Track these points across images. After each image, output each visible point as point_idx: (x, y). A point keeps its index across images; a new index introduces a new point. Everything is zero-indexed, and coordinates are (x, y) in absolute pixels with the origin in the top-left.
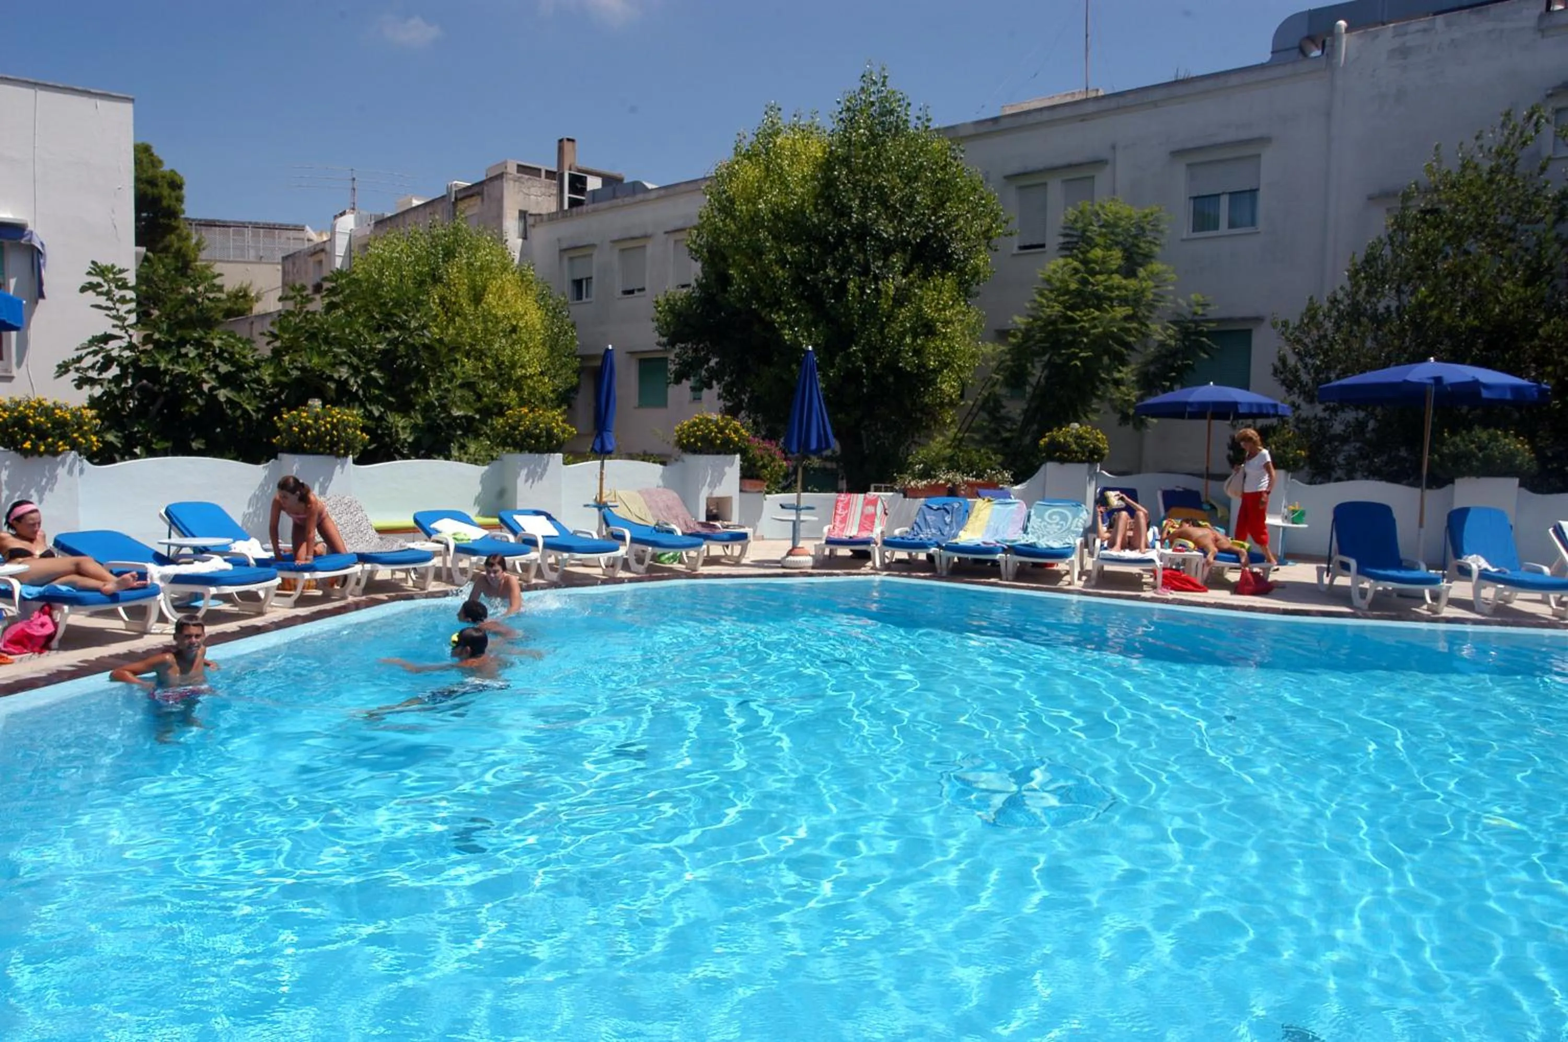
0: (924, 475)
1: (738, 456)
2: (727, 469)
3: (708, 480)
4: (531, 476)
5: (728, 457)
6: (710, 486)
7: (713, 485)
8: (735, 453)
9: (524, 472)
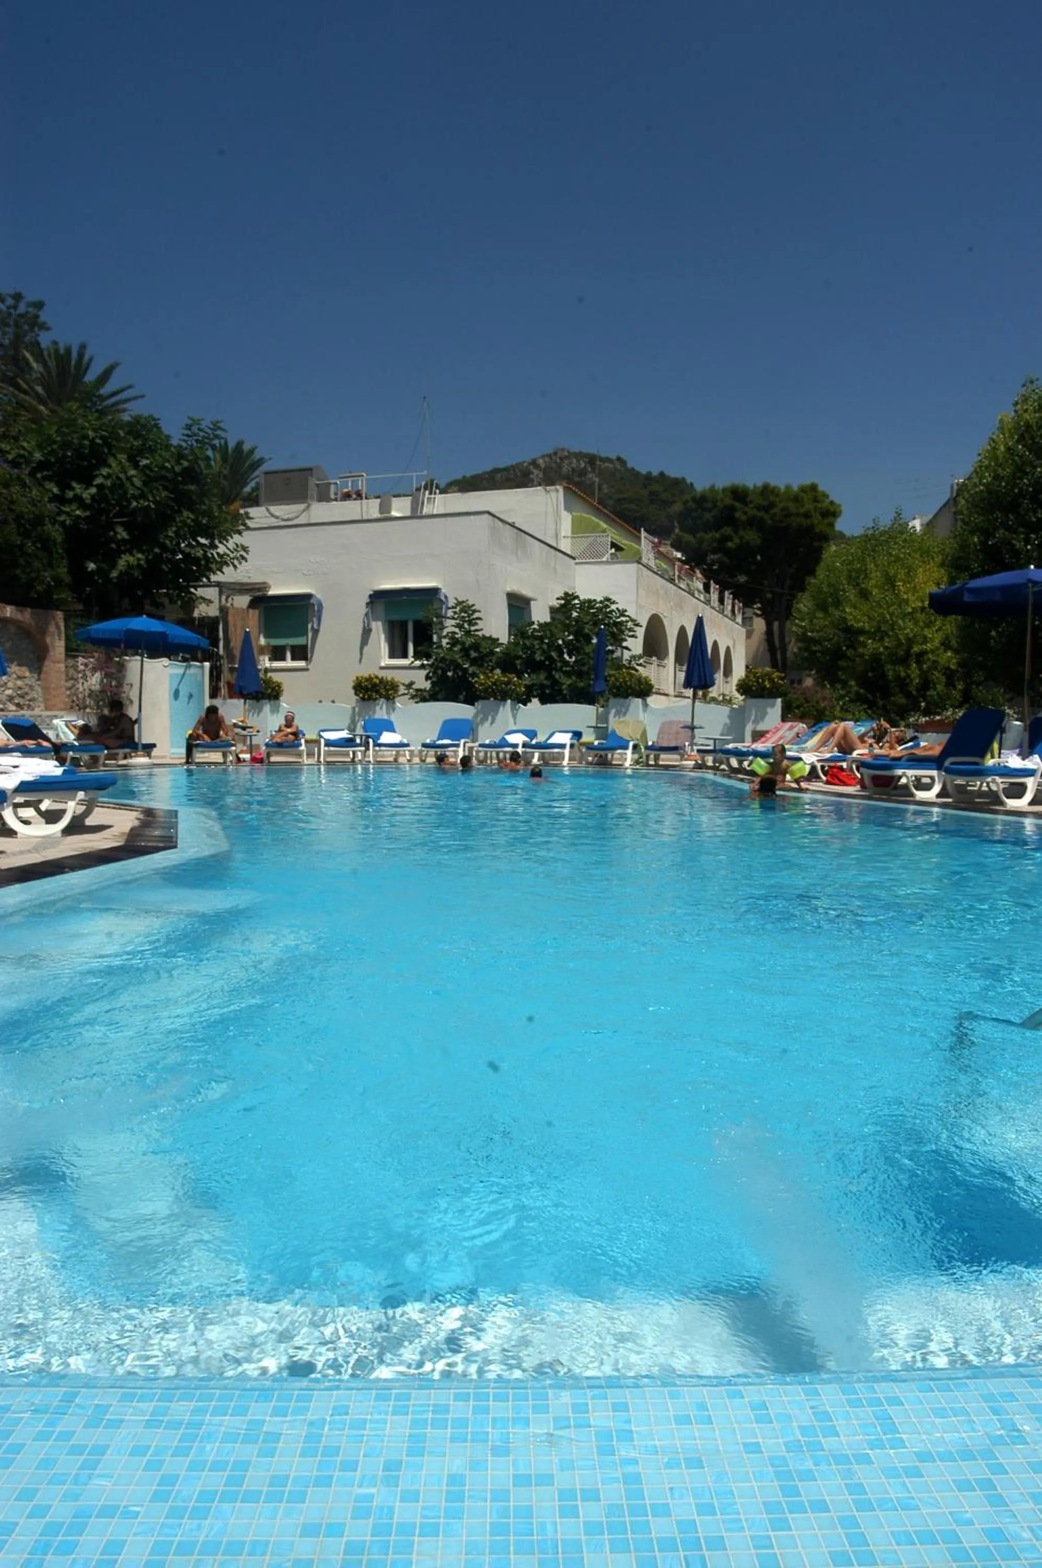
0: (926, 713)
1: (779, 700)
2: (769, 710)
3: (753, 718)
4: (618, 713)
5: (770, 701)
6: (754, 722)
7: (756, 721)
8: (776, 697)
9: (613, 711)
